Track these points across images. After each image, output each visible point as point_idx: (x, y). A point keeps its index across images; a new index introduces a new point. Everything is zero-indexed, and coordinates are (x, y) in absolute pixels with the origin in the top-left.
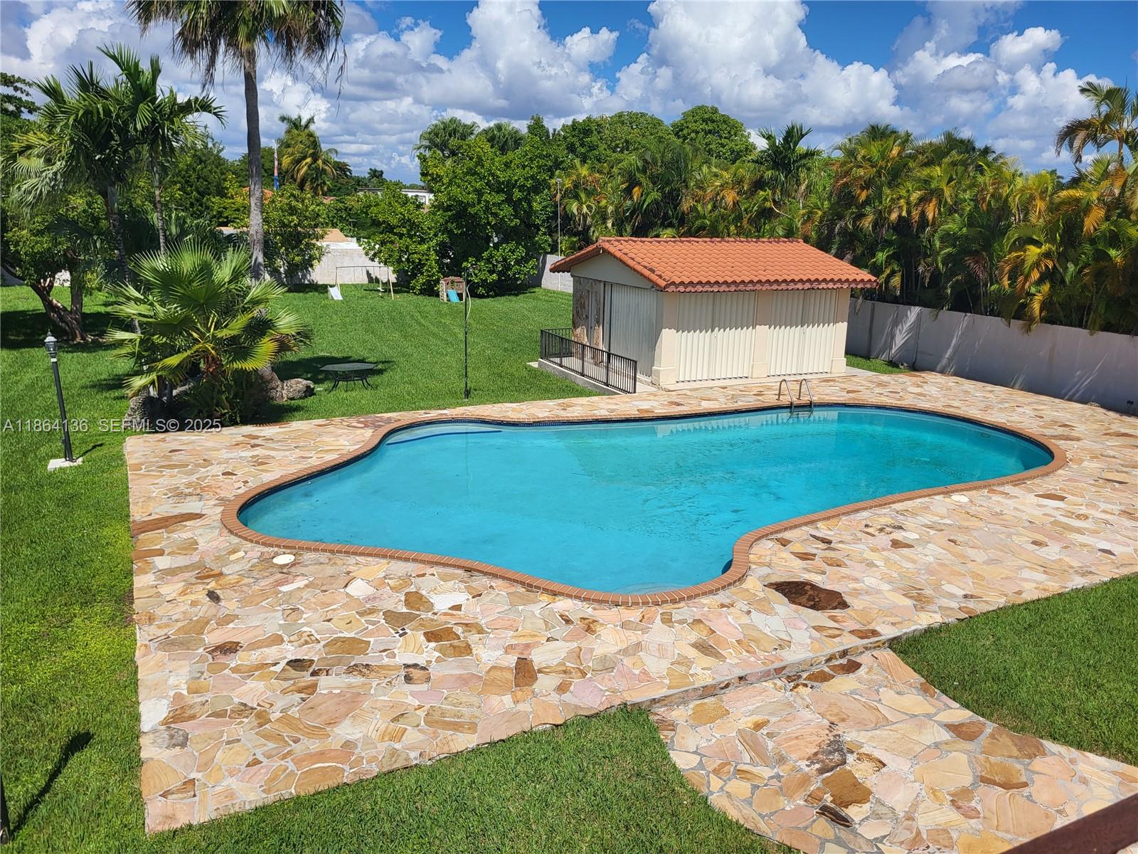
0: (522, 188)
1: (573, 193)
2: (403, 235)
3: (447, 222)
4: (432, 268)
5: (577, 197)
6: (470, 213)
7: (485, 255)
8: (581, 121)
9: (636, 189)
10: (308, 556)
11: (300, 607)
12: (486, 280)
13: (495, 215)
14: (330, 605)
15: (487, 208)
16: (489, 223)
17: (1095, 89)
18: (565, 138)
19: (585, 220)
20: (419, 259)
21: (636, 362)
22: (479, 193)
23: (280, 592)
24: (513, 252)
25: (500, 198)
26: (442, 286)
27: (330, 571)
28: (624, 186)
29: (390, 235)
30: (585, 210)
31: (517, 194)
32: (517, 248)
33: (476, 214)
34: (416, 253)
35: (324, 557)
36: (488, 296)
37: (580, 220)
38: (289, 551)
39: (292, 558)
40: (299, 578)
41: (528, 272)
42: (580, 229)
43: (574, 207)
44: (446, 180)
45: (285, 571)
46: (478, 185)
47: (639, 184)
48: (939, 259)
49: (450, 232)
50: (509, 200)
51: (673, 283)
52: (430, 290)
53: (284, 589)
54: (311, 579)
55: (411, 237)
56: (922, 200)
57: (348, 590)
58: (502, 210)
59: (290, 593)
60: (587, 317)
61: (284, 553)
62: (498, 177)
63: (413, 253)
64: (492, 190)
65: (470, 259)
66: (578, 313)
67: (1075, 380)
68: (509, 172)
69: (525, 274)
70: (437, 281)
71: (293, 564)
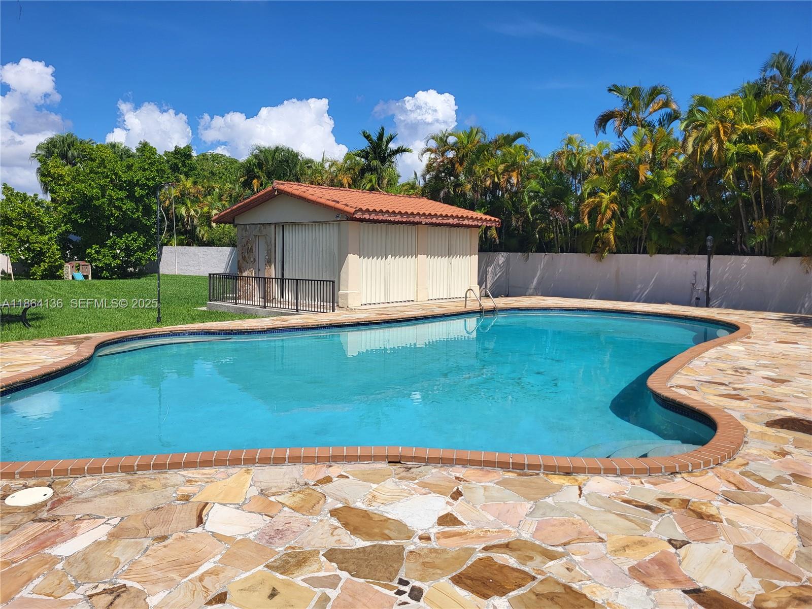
0: (142, 187)
1: (181, 199)
2: (22, 227)
3: (70, 213)
4: (55, 255)
5: (184, 203)
6: (94, 205)
7: (109, 242)
8: (182, 148)
9: (255, 181)
10: (81, 485)
11: (129, 584)
12: (111, 264)
13: (119, 208)
14: (194, 565)
15: (111, 200)
16: (112, 215)
17: (619, 90)
18: (168, 161)
19: (192, 221)
20: (40, 248)
21: (333, 282)
22: (103, 188)
23: (55, 560)
24: (135, 240)
25: (122, 194)
26: (68, 270)
27: (145, 501)
28: (242, 179)
29: (9, 227)
30: (192, 213)
31: (138, 192)
32: (139, 237)
33: (100, 206)
34: (36, 242)
35: (116, 480)
36: (112, 279)
37: (188, 221)
38: (32, 482)
39: (50, 492)
40: (84, 524)
41: (149, 258)
42: (189, 227)
43: (183, 211)
44: (68, 179)
45: (45, 515)
46: (102, 182)
47: (258, 177)
48: (528, 209)
49: (74, 223)
50: (131, 196)
51: (360, 210)
52: (53, 274)
53: (64, 550)
54: (116, 521)
55: (31, 229)
56: (506, 170)
57: (209, 526)
58: (125, 204)
59: (84, 557)
60: (255, 260)
61: (26, 487)
62: (120, 176)
63: (35, 243)
64: (115, 186)
65: (94, 246)
66: (244, 258)
67: (638, 291)
68: (131, 173)
69: (146, 260)
70: (61, 267)
71: (57, 502)
